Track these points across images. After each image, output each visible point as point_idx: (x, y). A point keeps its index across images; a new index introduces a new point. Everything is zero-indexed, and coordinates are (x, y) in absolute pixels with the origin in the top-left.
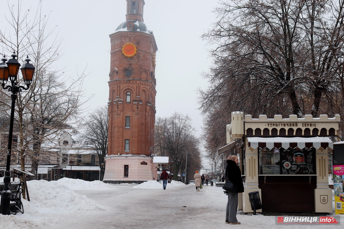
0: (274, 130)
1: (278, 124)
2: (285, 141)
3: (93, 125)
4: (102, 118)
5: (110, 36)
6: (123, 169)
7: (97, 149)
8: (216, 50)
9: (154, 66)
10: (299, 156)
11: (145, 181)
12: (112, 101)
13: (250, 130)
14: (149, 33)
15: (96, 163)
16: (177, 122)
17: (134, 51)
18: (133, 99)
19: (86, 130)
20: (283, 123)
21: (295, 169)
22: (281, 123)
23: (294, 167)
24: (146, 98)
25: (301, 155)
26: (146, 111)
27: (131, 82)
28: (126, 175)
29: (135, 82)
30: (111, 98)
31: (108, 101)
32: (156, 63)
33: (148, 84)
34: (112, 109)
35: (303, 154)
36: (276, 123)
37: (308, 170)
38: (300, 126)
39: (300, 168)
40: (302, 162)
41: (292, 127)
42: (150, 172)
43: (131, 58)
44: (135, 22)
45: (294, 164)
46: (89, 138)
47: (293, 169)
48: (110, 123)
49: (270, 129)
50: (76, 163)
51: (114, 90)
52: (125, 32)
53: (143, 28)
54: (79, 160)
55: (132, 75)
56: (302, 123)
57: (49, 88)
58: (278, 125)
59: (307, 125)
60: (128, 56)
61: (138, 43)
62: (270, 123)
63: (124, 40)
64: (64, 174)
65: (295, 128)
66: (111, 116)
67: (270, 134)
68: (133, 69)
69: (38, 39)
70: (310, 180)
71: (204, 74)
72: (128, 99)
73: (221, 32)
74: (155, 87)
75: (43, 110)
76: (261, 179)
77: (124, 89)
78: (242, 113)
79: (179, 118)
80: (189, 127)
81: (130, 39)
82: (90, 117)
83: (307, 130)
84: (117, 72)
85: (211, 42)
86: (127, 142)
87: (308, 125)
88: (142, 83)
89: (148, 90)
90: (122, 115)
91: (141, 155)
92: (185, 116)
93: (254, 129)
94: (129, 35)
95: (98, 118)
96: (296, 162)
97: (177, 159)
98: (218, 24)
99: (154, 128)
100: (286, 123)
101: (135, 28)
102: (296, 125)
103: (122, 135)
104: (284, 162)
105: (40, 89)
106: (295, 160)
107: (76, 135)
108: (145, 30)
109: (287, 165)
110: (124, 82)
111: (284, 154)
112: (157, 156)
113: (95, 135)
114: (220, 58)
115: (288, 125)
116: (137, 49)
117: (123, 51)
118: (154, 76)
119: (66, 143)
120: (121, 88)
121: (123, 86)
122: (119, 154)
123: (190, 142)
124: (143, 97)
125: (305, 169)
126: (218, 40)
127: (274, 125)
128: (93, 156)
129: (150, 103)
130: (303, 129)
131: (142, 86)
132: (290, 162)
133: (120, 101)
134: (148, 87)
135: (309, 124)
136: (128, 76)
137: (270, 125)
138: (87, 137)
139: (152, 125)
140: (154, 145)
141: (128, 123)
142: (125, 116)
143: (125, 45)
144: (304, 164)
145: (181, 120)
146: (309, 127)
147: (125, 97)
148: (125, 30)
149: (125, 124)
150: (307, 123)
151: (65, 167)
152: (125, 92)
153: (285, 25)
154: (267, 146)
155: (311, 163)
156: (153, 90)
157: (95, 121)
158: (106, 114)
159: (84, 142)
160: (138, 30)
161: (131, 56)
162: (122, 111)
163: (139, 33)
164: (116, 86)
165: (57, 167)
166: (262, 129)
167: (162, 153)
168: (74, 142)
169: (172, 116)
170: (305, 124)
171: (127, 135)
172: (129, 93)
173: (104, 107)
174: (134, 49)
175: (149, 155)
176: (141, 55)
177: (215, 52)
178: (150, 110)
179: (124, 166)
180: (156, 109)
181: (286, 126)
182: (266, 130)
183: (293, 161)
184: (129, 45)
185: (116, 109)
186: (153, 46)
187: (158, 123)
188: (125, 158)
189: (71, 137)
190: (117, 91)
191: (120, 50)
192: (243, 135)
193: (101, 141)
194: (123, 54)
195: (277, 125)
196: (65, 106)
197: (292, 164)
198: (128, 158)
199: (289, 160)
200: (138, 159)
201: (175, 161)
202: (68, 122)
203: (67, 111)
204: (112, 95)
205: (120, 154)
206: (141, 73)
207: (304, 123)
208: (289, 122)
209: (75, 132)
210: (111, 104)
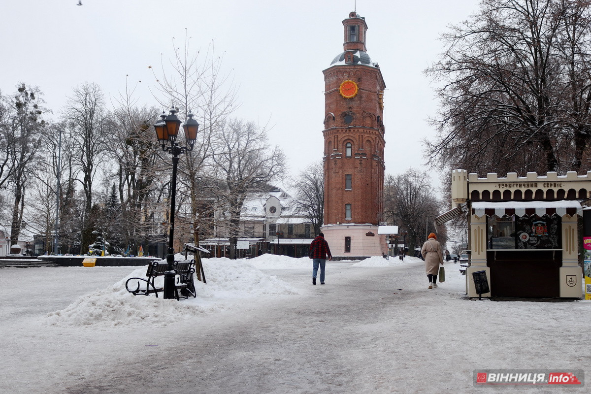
0: (507, 193)
1: (512, 184)
2: (520, 207)
3: (306, 187)
4: (317, 177)
5: (323, 71)
6: (344, 241)
7: (310, 217)
8: (444, 89)
9: (381, 108)
10: (539, 225)
11: (367, 257)
12: (329, 155)
13: (475, 194)
14: (374, 67)
15: (311, 235)
16: (412, 180)
17: (355, 91)
18: (354, 152)
19: (297, 193)
20: (518, 184)
21: (534, 242)
22: (515, 184)
23: (533, 240)
24: (371, 151)
25: (543, 225)
26: (372, 168)
27: (352, 130)
28: (348, 249)
29: (356, 130)
30: (327, 151)
31: (323, 156)
32: (384, 105)
33: (374, 132)
34: (328, 166)
35: (545, 223)
36: (509, 184)
37: (552, 244)
38: (540, 187)
39: (541, 240)
40: (544, 234)
41: (530, 188)
42: (378, 245)
43: (351, 99)
44: (355, 52)
45: (534, 236)
46: (301, 203)
47: (531, 242)
48: (326, 183)
49: (502, 190)
50: (286, 235)
51: (330, 142)
52: (342, 66)
53: (366, 60)
54: (290, 231)
55: (353, 122)
56: (543, 183)
57: (248, 142)
58: (512, 186)
59: (549, 186)
60: (347, 96)
61: (359, 80)
62: (501, 184)
63: (341, 77)
64: (272, 250)
65: (534, 190)
66: (327, 175)
67: (502, 197)
68: (353, 114)
69: (210, 86)
70: (554, 256)
71: (431, 120)
72: (349, 152)
73: (451, 64)
74: (383, 136)
75: (241, 170)
76: (489, 255)
77: (344, 139)
78: (465, 171)
79: (414, 176)
80: (428, 187)
81: (349, 74)
82: (301, 176)
83: (550, 192)
84: (334, 118)
85: (437, 78)
86: (348, 207)
87: (551, 185)
88: (365, 131)
89: (374, 140)
90: (340, 173)
91: (366, 224)
92: (422, 172)
93: (481, 191)
94: (348, 70)
95: (312, 178)
96: (536, 234)
97: (413, 229)
98: (447, 54)
99: (383, 188)
100: (522, 184)
101: (355, 60)
102: (536, 186)
103: (342, 199)
104: (521, 233)
105: (237, 143)
106: (534, 230)
107: (286, 200)
108: (369, 63)
109: (524, 237)
110: (342, 131)
111: (520, 223)
112: (388, 225)
113: (308, 199)
114: (450, 98)
115: (524, 185)
116: (358, 87)
117: (341, 91)
118: (382, 122)
119: (273, 210)
120: (339, 139)
121: (342, 136)
122: (338, 223)
123: (430, 206)
124: (367, 149)
125: (548, 242)
126: (447, 76)
127: (506, 186)
128: (307, 226)
129: (377, 157)
130: (545, 190)
131: (366, 135)
132: (529, 232)
133: (338, 155)
134: (374, 137)
135: (553, 183)
136: (348, 123)
137: (501, 186)
138: (298, 202)
139: (380, 185)
140: (383, 211)
141: (348, 184)
142: (344, 175)
143: (343, 83)
144: (546, 236)
145: (417, 178)
146: (552, 188)
147: (344, 150)
148: (343, 63)
149: (345, 184)
150: (549, 183)
151: (273, 241)
152: (345, 144)
153: (536, 53)
154: (496, 213)
155: (555, 234)
156: (381, 141)
157: (309, 182)
158: (322, 172)
159: (295, 208)
160: (359, 63)
161: (350, 96)
162: (342, 168)
163: (361, 67)
164: (332, 136)
165: (262, 240)
166: (491, 192)
167: (394, 221)
168: (283, 209)
169: (406, 173)
170: (548, 184)
171: (348, 199)
172: (349, 145)
173: (318, 164)
174: (355, 87)
175: (377, 224)
176: (364, 95)
177: (443, 91)
178: (377, 165)
179: (344, 238)
180: (385, 164)
181: (523, 187)
182: (496, 193)
183: (532, 232)
184: (348, 82)
185: (334, 166)
186: (379, 83)
187: (389, 183)
188: (346, 228)
189: (279, 203)
190: (334, 142)
191: (337, 90)
192: (467, 199)
193: (316, 206)
194: (341, 95)
195: (510, 186)
196: (269, 164)
197: (530, 236)
198: (350, 228)
199: (526, 231)
200: (363, 229)
201: (410, 231)
202: (273, 183)
203: (271, 170)
204: (328, 148)
205: (340, 223)
206: (364, 118)
207: (546, 183)
208: (526, 182)
209: (285, 196)
210: (327, 160)
